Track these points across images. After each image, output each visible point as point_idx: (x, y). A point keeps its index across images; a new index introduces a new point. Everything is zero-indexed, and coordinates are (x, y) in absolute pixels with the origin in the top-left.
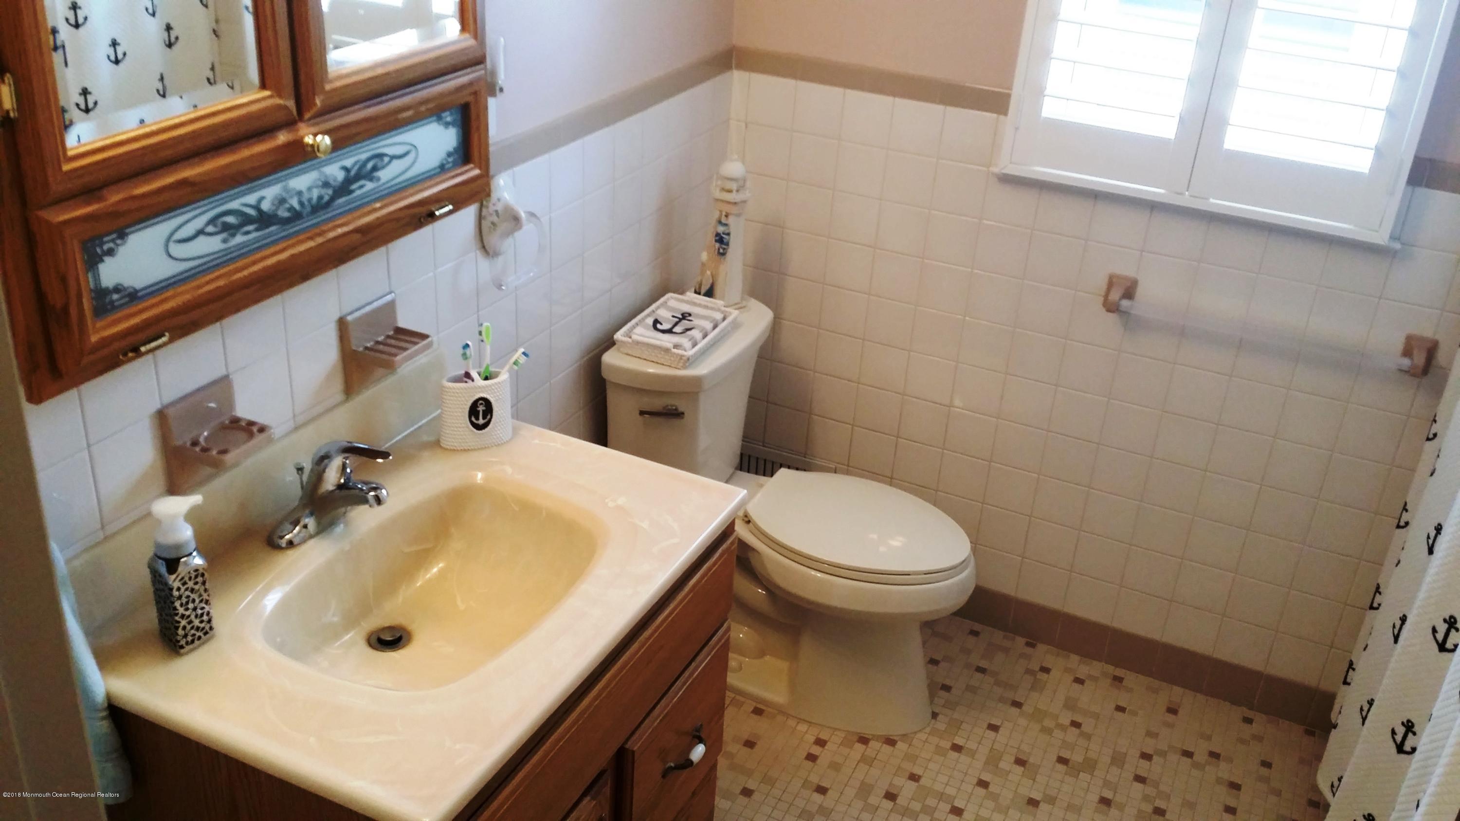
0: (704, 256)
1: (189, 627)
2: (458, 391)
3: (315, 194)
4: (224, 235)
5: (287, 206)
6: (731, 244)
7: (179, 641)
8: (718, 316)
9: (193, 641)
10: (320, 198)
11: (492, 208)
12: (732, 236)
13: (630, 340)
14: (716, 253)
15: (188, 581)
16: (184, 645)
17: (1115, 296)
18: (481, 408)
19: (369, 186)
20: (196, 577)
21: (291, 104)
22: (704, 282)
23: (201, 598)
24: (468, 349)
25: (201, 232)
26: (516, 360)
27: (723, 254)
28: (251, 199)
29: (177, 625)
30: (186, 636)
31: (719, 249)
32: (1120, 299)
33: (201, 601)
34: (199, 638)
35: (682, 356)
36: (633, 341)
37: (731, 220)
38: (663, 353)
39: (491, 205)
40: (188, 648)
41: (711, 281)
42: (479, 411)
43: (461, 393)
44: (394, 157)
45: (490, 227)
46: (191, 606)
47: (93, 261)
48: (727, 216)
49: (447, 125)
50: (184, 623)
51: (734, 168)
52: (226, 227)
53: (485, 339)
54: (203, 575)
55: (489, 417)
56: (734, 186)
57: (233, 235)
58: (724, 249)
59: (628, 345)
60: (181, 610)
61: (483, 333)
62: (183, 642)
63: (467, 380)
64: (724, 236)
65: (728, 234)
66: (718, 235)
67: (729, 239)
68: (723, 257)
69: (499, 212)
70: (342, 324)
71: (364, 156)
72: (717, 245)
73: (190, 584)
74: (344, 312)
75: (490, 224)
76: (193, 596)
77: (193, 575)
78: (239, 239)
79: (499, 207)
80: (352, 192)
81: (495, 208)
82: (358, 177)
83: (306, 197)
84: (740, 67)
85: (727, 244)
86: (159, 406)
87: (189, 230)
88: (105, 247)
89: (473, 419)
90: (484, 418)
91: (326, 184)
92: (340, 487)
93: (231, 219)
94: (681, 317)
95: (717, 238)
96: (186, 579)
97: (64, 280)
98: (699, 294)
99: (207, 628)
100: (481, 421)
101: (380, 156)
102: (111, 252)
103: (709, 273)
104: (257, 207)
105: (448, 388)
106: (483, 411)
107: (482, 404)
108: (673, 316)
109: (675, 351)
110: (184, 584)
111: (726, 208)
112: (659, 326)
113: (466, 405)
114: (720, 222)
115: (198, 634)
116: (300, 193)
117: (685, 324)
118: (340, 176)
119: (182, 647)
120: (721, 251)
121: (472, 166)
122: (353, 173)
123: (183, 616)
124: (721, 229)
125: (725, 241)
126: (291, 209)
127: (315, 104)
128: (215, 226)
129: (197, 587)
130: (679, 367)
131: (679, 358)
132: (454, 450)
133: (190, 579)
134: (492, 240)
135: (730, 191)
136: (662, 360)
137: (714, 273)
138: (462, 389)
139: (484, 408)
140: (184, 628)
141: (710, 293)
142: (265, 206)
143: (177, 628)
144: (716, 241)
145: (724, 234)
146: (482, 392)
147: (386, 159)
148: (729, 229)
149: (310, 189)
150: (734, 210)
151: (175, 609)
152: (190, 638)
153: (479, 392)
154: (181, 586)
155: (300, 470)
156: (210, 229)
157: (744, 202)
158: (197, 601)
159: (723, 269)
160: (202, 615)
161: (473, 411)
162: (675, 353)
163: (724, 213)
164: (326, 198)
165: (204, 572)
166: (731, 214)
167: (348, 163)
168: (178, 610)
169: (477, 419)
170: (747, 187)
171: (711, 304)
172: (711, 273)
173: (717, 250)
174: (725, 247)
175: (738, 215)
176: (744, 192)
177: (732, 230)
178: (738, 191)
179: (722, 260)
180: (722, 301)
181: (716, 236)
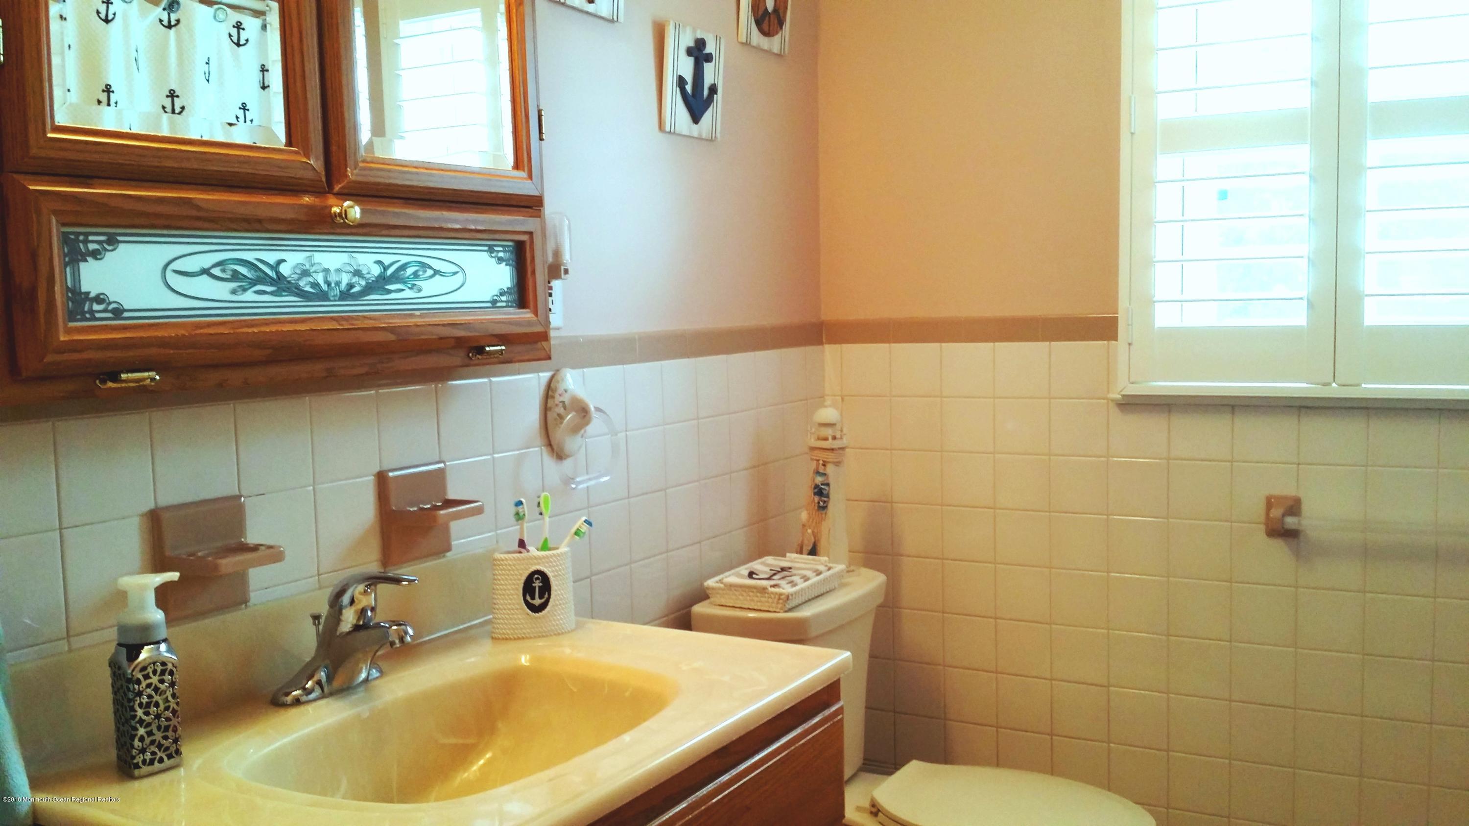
0: (804, 516)
1: (148, 740)
2: (510, 563)
3: (345, 279)
4: (233, 285)
5: (311, 280)
6: (831, 496)
7: (134, 758)
8: (821, 568)
9: (152, 762)
10: (351, 286)
11: (558, 399)
12: (831, 485)
13: (722, 586)
14: (816, 508)
15: (151, 675)
16: (140, 764)
17: (1276, 513)
18: (537, 584)
19: (408, 293)
20: (163, 673)
21: (316, 162)
22: (806, 542)
23: (167, 704)
24: (521, 507)
25: (205, 272)
26: (578, 529)
27: (824, 508)
28: (271, 257)
29: (133, 733)
30: (143, 751)
31: (819, 503)
32: (1283, 515)
33: (167, 708)
34: (161, 760)
35: (781, 594)
36: (725, 585)
37: (830, 469)
38: (759, 594)
39: (557, 396)
40: (145, 769)
41: (813, 540)
42: (535, 587)
43: (514, 565)
44: (436, 272)
45: (556, 419)
46: (153, 709)
47: (76, 256)
48: (824, 465)
49: (500, 260)
50: (142, 731)
51: (828, 414)
52: (236, 276)
53: (544, 511)
54: (171, 673)
55: (546, 596)
56: (829, 432)
57: (245, 290)
58: (824, 502)
59: (720, 592)
60: (140, 712)
61: (542, 505)
62: (139, 759)
63: (522, 550)
64: (823, 487)
65: (828, 485)
66: (816, 486)
67: (829, 491)
68: (824, 512)
69: (566, 403)
70: (381, 478)
71: (404, 259)
72: (817, 499)
73: (154, 680)
74: (385, 467)
75: (555, 415)
76: (157, 698)
77: (159, 668)
78: (249, 296)
79: (566, 398)
80: (389, 292)
81: (562, 399)
82: (396, 278)
83: (333, 278)
84: (833, 341)
85: (828, 496)
86: (152, 505)
87: (192, 264)
88: (92, 246)
89: (528, 598)
90: (541, 597)
91: (357, 273)
92: (357, 628)
93: (243, 270)
94: (780, 570)
95: (816, 490)
96: (150, 670)
97: (34, 256)
98: (801, 553)
99: (173, 749)
100: (537, 602)
101: (425, 266)
102: (96, 255)
103: (809, 531)
104: (275, 267)
105: (499, 560)
106: (539, 587)
107: (537, 579)
108: (771, 570)
109: (773, 589)
110: (147, 677)
111: (823, 456)
112: (754, 576)
113: (519, 580)
114: (817, 473)
115: (160, 754)
116: (326, 271)
117: (785, 573)
118: (376, 271)
119: (137, 766)
120: (821, 504)
122: (390, 272)
123: (141, 722)
124: (819, 480)
125: (825, 492)
126: (315, 285)
127: (347, 176)
128: (223, 271)
129: (162, 687)
130: (778, 610)
131: (777, 597)
132: (507, 639)
133: (155, 672)
134: (559, 434)
135: (826, 439)
136: (759, 604)
137: (816, 531)
138: (515, 560)
139: (541, 584)
140: (142, 739)
141: (813, 552)
142: (285, 270)
143: (133, 737)
144: (815, 494)
145: (822, 484)
146: (539, 564)
147: (430, 272)
148: (828, 478)
149: (338, 271)
150: (830, 456)
151: (133, 709)
152: (148, 756)
153: (535, 564)
154: (142, 679)
155: (316, 618)
156: (216, 271)
157: (843, 449)
158: (162, 707)
159: (825, 526)
160: (167, 728)
161: (528, 588)
162: (772, 593)
163: (821, 462)
164: (356, 289)
165: (174, 670)
166: (828, 462)
167: (387, 259)
168: (136, 711)
169: (533, 598)
170: (845, 434)
171: (813, 560)
172: (813, 532)
173: (817, 505)
174: (825, 499)
175: (837, 464)
176: (841, 438)
177: (831, 481)
178: (834, 438)
179: (823, 516)
180: (826, 558)
181: (815, 488)
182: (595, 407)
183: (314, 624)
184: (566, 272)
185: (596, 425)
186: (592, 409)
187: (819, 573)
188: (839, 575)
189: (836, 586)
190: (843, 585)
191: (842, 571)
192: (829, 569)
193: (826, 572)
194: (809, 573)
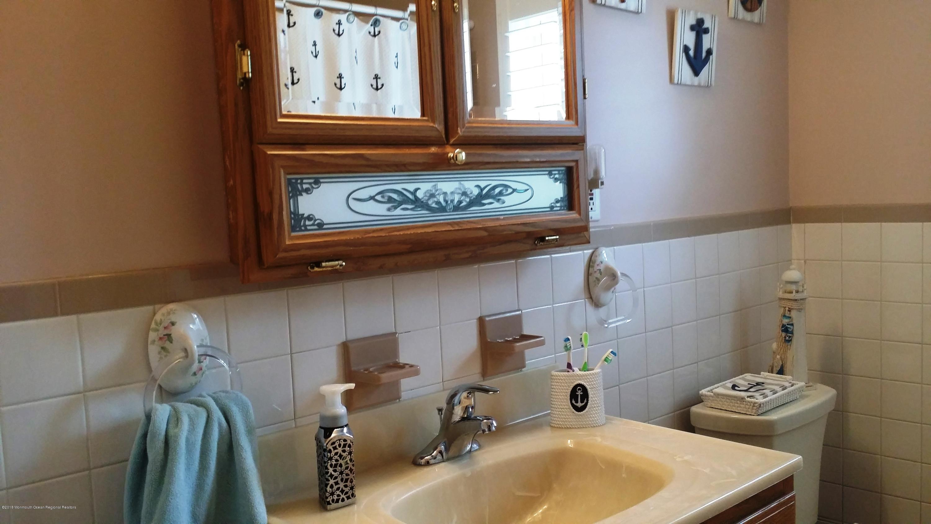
0: (774, 346)
1: (335, 487)
2: (562, 378)
3: (457, 198)
4: (389, 205)
5: (435, 199)
6: (795, 332)
7: (327, 498)
8: (787, 384)
9: (337, 501)
10: (460, 202)
11: (596, 268)
12: (795, 325)
13: (712, 394)
14: (783, 341)
15: (338, 447)
16: (331, 502)
18: (579, 393)
19: (496, 205)
20: (345, 446)
21: (439, 126)
22: (776, 364)
23: (347, 465)
24: (569, 342)
25: (372, 198)
26: (607, 357)
27: (789, 341)
28: (411, 187)
29: (327, 482)
30: (332, 494)
31: (785, 337)
33: (347, 468)
34: (343, 500)
35: (755, 403)
36: (714, 394)
37: (794, 314)
38: (738, 402)
39: (596, 265)
40: (334, 505)
41: (781, 363)
42: (578, 395)
43: (564, 380)
44: (514, 190)
45: (595, 281)
46: (338, 468)
47: (296, 192)
48: (789, 311)
49: (556, 180)
50: (332, 482)
51: (793, 274)
52: (390, 200)
53: (584, 344)
54: (350, 446)
55: (585, 401)
56: (793, 288)
57: (395, 208)
58: (790, 337)
59: (711, 398)
60: (331, 470)
61: (583, 339)
62: (330, 499)
63: (569, 370)
64: (788, 326)
65: (792, 325)
66: (783, 326)
67: (793, 329)
68: (790, 343)
69: (602, 270)
70: (481, 321)
71: (494, 183)
72: (784, 334)
73: (340, 450)
74: (484, 314)
75: (595, 278)
76: (341, 461)
77: (342, 443)
78: (398, 211)
79: (602, 267)
80: (484, 205)
81: (598, 268)
82: (488, 195)
83: (449, 198)
84: (797, 221)
85: (792, 333)
86: (344, 339)
87: (364, 194)
88: (305, 186)
89: (573, 402)
90: (582, 402)
91: (464, 194)
92: (463, 419)
93: (395, 196)
94: (755, 384)
95: (783, 329)
96: (337, 444)
97: (271, 194)
98: (772, 372)
99: (350, 494)
100: (579, 405)
101: (506, 187)
102: (307, 191)
103: (778, 357)
104: (414, 193)
105: (555, 376)
106: (581, 394)
107: (579, 389)
108: (749, 384)
109: (749, 399)
110: (335, 448)
111: (789, 304)
112: (736, 388)
113: (567, 389)
114: (784, 316)
115: (343, 496)
116: (445, 193)
117: (759, 387)
118: (476, 191)
119: (329, 503)
120: (787, 338)
121: (574, 212)
122: (484, 192)
123: (331, 476)
124: (786, 321)
125: (790, 330)
126: (438, 203)
127: (458, 133)
128: (383, 197)
129: (344, 454)
130: (753, 414)
131: (752, 404)
132: (560, 428)
133: (340, 445)
134: (597, 291)
135: (791, 292)
136: (739, 408)
137: (783, 357)
138: (565, 376)
139: (582, 393)
140: (332, 487)
141: (781, 372)
142: (420, 194)
143: (326, 485)
144: (782, 331)
145: (787, 324)
146: (580, 380)
147: (510, 191)
148: (792, 320)
149: (452, 193)
150: (794, 305)
151: (327, 468)
152: (335, 497)
153: (578, 380)
154: (332, 449)
155: (440, 410)
156: (379, 198)
157: (803, 299)
158: (344, 467)
159: (790, 354)
160: (346, 480)
161: (573, 395)
162: (749, 402)
163: (787, 309)
164: (464, 204)
165: (351, 444)
166: (792, 309)
167: (483, 184)
168: (329, 469)
169: (577, 402)
170: (805, 289)
171: (781, 378)
172: (781, 358)
173: (784, 339)
174: (790, 335)
175: (799, 310)
176: (803, 292)
177: (794, 322)
178: (797, 292)
179: (789, 347)
180: (790, 377)
181: (782, 327)
182: (621, 273)
183: (439, 414)
184: (602, 183)
185: (622, 284)
186: (619, 274)
187: (784, 388)
188: (800, 389)
189: (798, 397)
190: (802, 397)
191: (802, 387)
192: (792, 386)
193: (789, 387)
194: (777, 388)
